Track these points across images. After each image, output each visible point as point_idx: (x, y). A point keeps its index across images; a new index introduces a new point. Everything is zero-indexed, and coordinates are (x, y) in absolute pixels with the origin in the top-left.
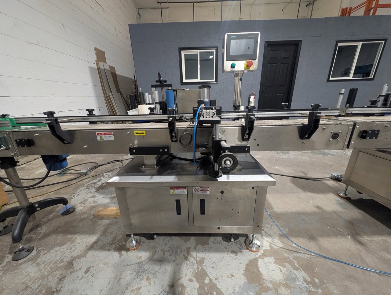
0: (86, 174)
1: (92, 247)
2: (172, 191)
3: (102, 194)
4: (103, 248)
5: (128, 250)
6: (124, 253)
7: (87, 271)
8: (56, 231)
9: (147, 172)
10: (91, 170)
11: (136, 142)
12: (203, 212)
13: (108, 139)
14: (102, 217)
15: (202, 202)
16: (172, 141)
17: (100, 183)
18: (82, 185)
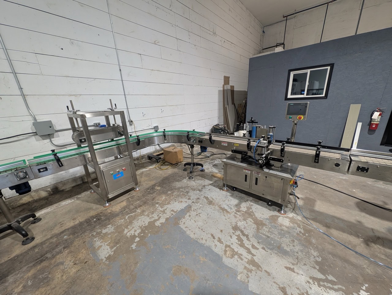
0: (208, 157)
1: (211, 184)
2: (244, 170)
3: (215, 168)
4: (214, 186)
5: (223, 190)
6: (222, 190)
7: (209, 190)
8: (199, 175)
9: (237, 161)
10: (211, 156)
11: (235, 148)
12: (256, 184)
13: (225, 145)
14: (215, 177)
15: (257, 179)
16: (248, 150)
17: (215, 163)
18: (207, 162)
